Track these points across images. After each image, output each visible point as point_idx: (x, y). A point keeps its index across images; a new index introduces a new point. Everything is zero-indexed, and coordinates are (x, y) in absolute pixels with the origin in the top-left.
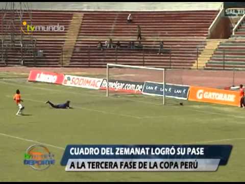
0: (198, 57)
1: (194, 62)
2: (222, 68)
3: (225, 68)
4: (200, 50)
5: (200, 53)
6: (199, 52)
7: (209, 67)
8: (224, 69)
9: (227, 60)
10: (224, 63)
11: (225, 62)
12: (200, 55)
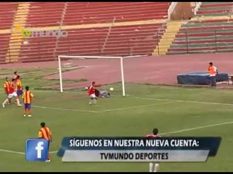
0: (158, 41)
1: (155, 48)
2: (186, 52)
3: (189, 51)
4: (159, 34)
5: (161, 37)
6: (159, 35)
7: (172, 52)
8: (188, 53)
9: (190, 43)
10: (187, 46)
11: (189, 44)
12: (161, 40)
